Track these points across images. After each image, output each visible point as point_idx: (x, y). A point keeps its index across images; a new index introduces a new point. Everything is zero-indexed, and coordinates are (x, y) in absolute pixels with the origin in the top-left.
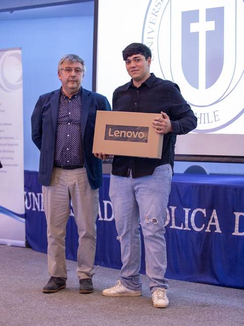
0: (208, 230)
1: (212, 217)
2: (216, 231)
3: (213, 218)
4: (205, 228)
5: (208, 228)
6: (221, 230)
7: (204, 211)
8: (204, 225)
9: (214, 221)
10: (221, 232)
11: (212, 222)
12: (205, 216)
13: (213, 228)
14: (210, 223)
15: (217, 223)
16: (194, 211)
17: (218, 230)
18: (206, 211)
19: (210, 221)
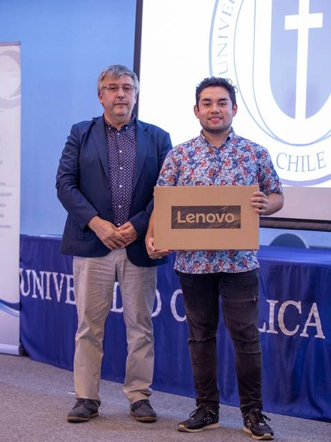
0: (304, 334)
1: (311, 314)
2: (316, 336)
3: (313, 315)
4: (300, 331)
5: (305, 330)
6: (324, 335)
7: (298, 305)
8: (298, 327)
9: (313, 320)
10: (324, 337)
11: (310, 322)
12: (300, 312)
13: (312, 331)
14: (308, 323)
15: (318, 324)
16: (283, 305)
17: (320, 335)
18: (302, 305)
19: (308, 320)
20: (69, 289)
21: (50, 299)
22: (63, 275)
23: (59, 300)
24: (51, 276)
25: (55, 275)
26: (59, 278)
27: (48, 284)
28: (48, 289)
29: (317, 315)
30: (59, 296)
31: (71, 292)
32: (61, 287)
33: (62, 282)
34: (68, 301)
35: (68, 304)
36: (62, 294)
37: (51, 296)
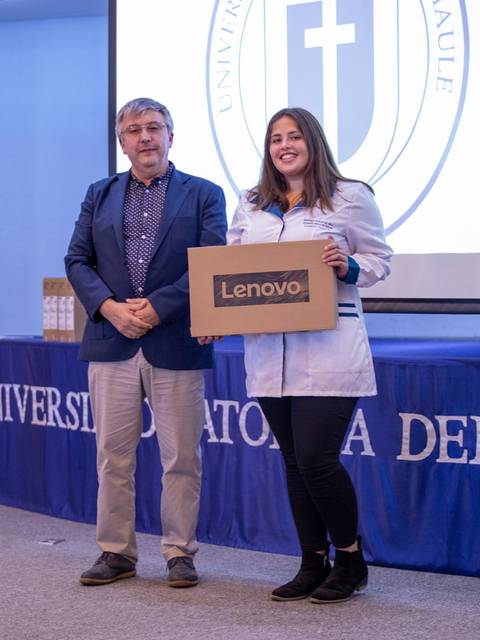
0: (347, 452)
1: (355, 424)
3: (358, 426)
5: (348, 446)
11: (355, 435)
14: (352, 437)
15: (365, 437)
19: (352, 433)
20: (35, 406)
21: (11, 419)
22: (26, 388)
23: (23, 420)
24: (12, 390)
25: (16, 388)
26: (22, 391)
27: (8, 401)
28: (8, 407)
29: (363, 425)
30: (22, 415)
31: (39, 409)
32: (25, 403)
33: (26, 396)
34: (35, 421)
35: (35, 426)
36: (26, 412)
37: (12, 415)
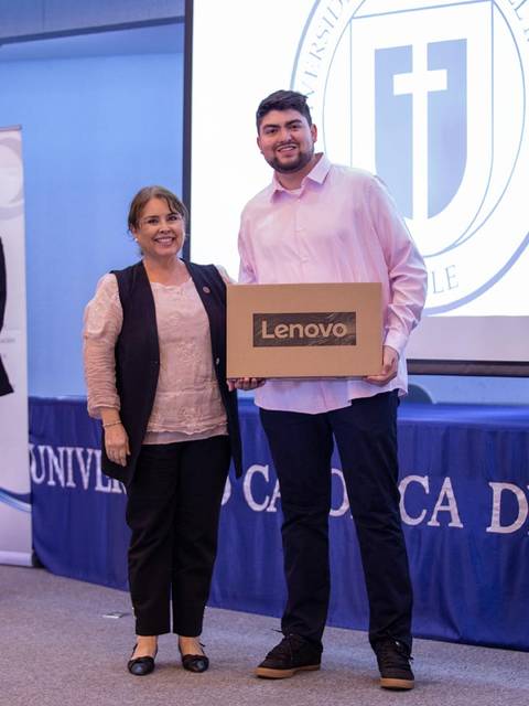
0: (433, 522)
1: (442, 493)
2: (450, 525)
3: (445, 495)
4: (428, 518)
5: (434, 517)
6: (462, 522)
7: (425, 482)
8: (424, 512)
9: (446, 502)
10: (461, 526)
11: (442, 504)
12: (427, 491)
13: (444, 517)
14: (438, 507)
15: (453, 508)
16: (403, 482)
17: (456, 522)
18: (429, 481)
19: (439, 502)
20: (99, 471)
21: (73, 485)
22: (90, 451)
23: (86, 486)
24: (74, 454)
25: (79, 451)
26: (85, 455)
27: (70, 465)
28: (70, 472)
29: (450, 494)
30: (86, 480)
32: (88, 467)
33: (89, 461)
34: (99, 487)
35: (101, 493)
36: (90, 478)
37: (75, 481)
